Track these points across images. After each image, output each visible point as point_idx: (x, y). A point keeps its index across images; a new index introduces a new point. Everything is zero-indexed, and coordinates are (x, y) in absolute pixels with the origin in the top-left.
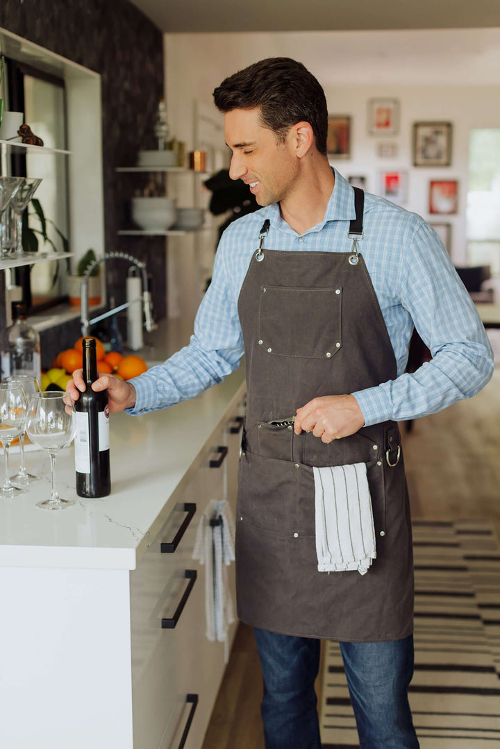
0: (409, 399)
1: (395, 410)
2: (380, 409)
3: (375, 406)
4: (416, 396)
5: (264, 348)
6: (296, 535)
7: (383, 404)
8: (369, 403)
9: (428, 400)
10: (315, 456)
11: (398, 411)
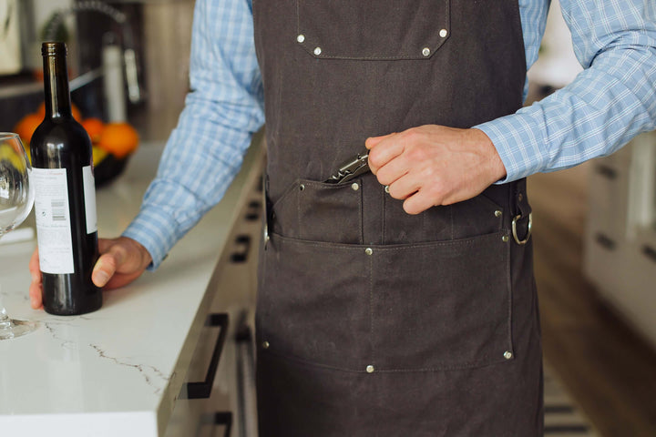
0: (575, 133)
1: (553, 154)
2: (530, 152)
3: (522, 147)
4: (585, 127)
5: (306, 49)
6: (370, 369)
7: (534, 143)
8: (512, 142)
9: (606, 135)
10: (403, 233)
11: (558, 155)
